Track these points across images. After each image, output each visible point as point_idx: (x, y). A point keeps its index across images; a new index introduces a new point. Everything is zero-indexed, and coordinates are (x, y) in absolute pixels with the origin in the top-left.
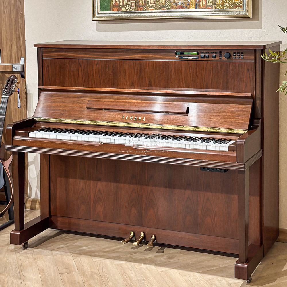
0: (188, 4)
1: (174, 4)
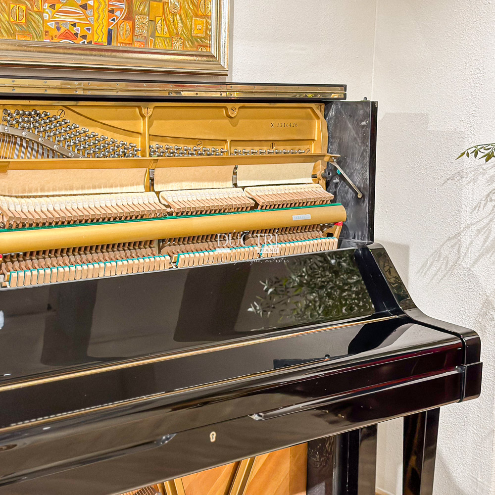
0: (89, 29)
1: (52, 25)
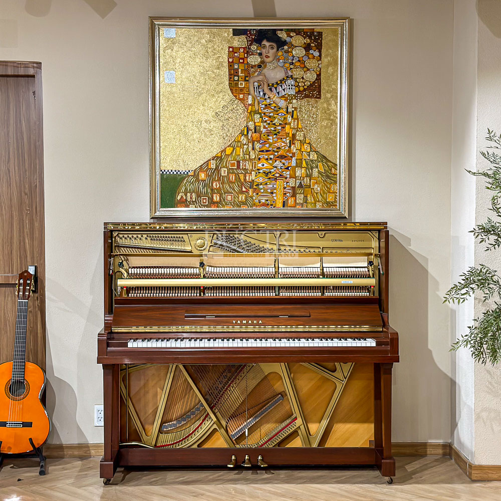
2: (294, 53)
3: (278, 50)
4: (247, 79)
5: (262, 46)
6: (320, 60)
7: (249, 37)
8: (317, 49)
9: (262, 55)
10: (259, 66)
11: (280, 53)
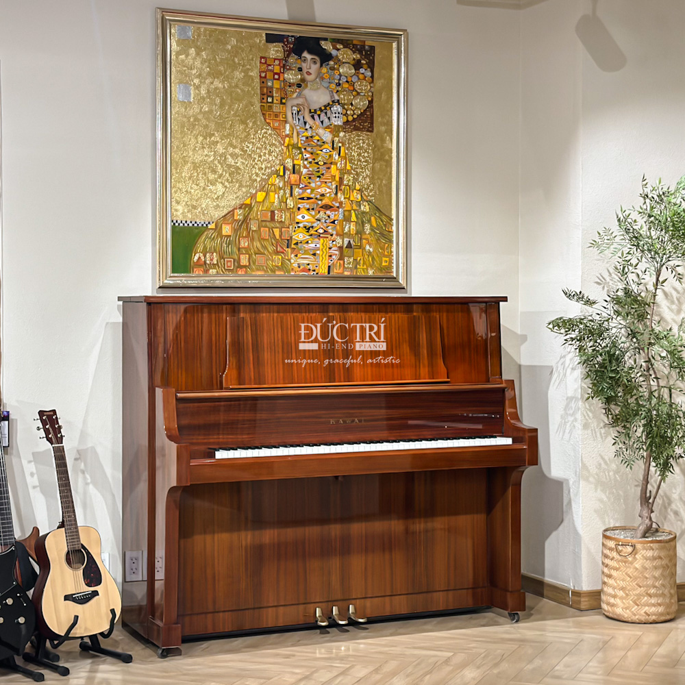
2: (341, 71)
3: (321, 66)
4: (284, 101)
5: (303, 59)
6: (373, 82)
7: (286, 45)
8: (369, 67)
9: (301, 71)
10: (299, 86)
11: (324, 70)
